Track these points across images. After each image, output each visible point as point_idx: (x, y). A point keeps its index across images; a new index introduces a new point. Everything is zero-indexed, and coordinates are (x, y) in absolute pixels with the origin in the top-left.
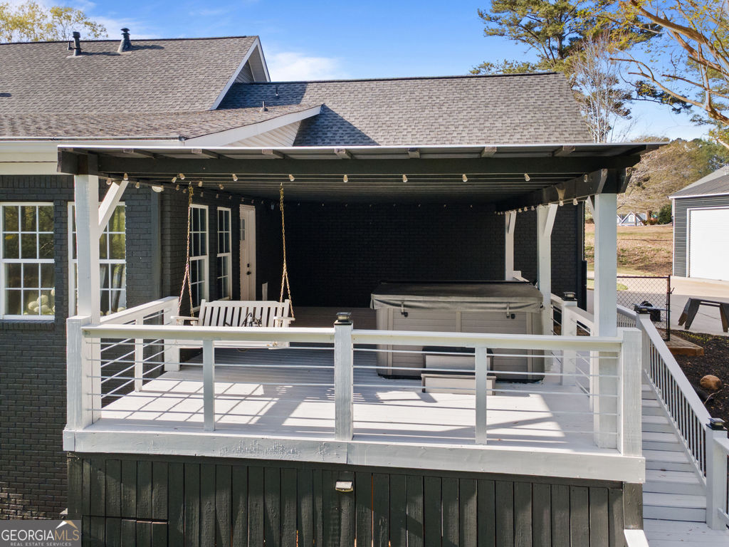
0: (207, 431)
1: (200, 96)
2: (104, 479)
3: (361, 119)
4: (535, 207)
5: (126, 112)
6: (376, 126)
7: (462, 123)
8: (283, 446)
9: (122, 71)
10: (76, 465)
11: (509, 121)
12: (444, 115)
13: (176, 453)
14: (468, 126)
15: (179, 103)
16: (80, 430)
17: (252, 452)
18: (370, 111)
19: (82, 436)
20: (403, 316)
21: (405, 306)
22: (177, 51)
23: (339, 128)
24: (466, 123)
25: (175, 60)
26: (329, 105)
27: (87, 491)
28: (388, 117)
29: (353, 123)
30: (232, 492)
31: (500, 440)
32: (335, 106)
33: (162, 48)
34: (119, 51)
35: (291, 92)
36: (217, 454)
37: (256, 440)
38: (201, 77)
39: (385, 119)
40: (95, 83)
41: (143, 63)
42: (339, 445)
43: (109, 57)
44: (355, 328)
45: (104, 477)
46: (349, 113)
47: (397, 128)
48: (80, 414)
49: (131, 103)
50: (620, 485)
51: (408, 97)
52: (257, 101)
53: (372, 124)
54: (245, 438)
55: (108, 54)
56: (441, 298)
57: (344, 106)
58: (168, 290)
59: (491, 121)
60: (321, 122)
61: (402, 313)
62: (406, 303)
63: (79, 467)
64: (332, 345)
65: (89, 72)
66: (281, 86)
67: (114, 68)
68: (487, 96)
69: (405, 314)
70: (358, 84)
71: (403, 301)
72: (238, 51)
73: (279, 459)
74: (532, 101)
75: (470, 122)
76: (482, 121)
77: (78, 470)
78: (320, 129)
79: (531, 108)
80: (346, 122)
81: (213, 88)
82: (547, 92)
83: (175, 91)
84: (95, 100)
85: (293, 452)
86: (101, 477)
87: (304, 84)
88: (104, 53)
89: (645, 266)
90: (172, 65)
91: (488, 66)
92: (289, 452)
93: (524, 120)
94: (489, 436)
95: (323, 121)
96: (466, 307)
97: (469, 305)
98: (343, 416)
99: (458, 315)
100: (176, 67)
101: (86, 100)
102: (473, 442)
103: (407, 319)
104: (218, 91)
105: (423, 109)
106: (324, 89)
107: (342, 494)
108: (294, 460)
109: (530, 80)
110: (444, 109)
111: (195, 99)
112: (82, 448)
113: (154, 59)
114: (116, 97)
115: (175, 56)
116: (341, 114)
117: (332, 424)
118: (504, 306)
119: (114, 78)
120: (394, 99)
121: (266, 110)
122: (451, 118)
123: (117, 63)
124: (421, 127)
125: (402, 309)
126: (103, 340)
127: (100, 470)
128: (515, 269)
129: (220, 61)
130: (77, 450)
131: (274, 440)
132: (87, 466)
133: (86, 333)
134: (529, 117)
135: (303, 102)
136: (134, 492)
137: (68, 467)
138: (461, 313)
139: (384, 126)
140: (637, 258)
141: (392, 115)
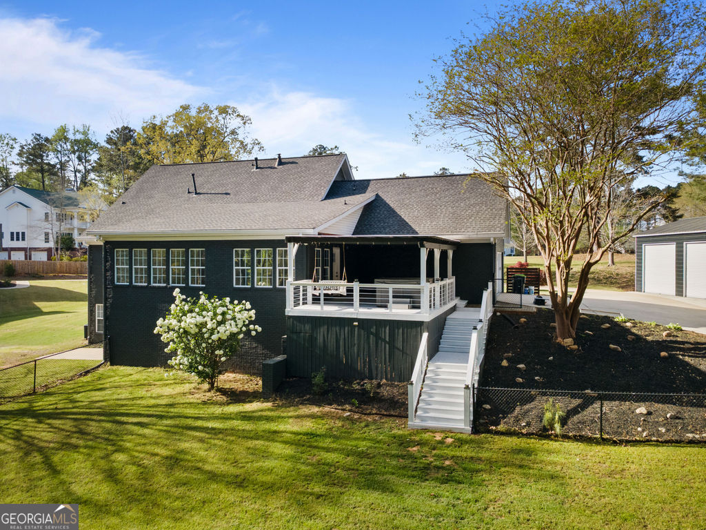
1: (316, 193)
9: (279, 179)
13: (313, 315)
17: (333, 315)
19: (289, 312)
23: (383, 207)
25: (304, 171)
30: (328, 326)
32: (382, 194)
33: (298, 163)
34: (276, 165)
35: (362, 186)
36: (324, 316)
38: (317, 181)
39: (407, 202)
40: (267, 186)
41: (289, 173)
42: (355, 313)
43: (271, 170)
49: (285, 197)
50: (423, 322)
57: (387, 194)
65: (263, 179)
66: (357, 182)
72: (335, 164)
73: (340, 317)
74: (484, 190)
81: (323, 188)
83: (305, 190)
84: (268, 196)
87: (369, 181)
88: (269, 168)
95: (376, 204)
100: (304, 175)
101: (264, 196)
106: (379, 184)
107: (355, 326)
108: (343, 317)
113: (293, 170)
114: (277, 194)
115: (304, 168)
116: (385, 199)
119: (275, 183)
120: (413, 190)
123: (276, 174)
129: (326, 171)
130: (289, 315)
132: (291, 318)
135: (367, 192)
136: (303, 326)
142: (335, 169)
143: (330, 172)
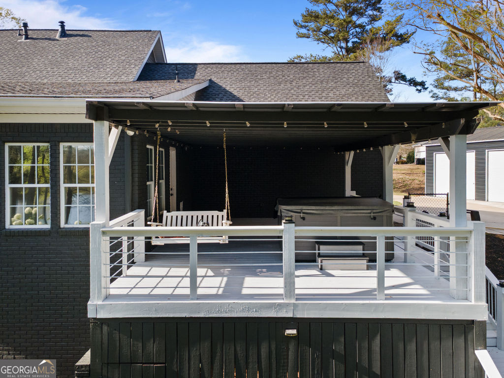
0: (192, 299)
1: (124, 71)
2: (118, 337)
3: (238, 89)
4: (382, 147)
5: (70, 81)
6: (249, 94)
7: (307, 93)
8: (249, 307)
9: (62, 52)
10: (97, 328)
11: (338, 93)
12: (294, 88)
13: (171, 316)
14: (311, 95)
15: (109, 76)
16: (100, 302)
17: (226, 313)
18: (243, 84)
19: (102, 306)
20: (302, 219)
21: (303, 213)
22: (102, 39)
23: (224, 95)
24: (310, 94)
25: (101, 46)
26: (214, 79)
27: (105, 345)
28: (257, 89)
29: (233, 92)
30: (212, 342)
31: (390, 297)
32: (218, 80)
33: (90, 36)
34: (57, 37)
35: (187, 71)
36: (202, 315)
37: (229, 304)
38: (123, 58)
39: (255, 90)
40: (43, 60)
41: (78, 47)
42: (287, 305)
43: (50, 42)
44: (295, 226)
45: (118, 335)
46: (229, 85)
47: (263, 96)
48: (100, 291)
49: (73, 75)
50: (472, 322)
51: (268, 76)
52: (163, 76)
53: (246, 93)
54: (222, 303)
55: (50, 39)
56: (327, 207)
57: (225, 81)
58: (136, 204)
59: (326, 92)
60: (211, 91)
61: (301, 218)
62: (304, 211)
63: (99, 329)
64: (281, 237)
65: (36, 52)
66: (178, 66)
67: (56, 49)
68: (321, 76)
69: (303, 218)
70: (233, 66)
71: (302, 210)
72: (147, 40)
73: (246, 316)
74: (351, 80)
75: (312, 93)
76: (320, 92)
77: (99, 331)
78: (211, 96)
79: (351, 85)
80: (228, 91)
81: (133, 66)
82: (360, 74)
83: (105, 67)
84: (45, 72)
85: (256, 311)
86: (116, 335)
87: (195, 65)
88: (46, 39)
89: (407, 190)
90: (100, 49)
91: (300, 57)
92: (253, 311)
93: (348, 92)
94: (386, 295)
95: (212, 90)
96: (344, 213)
97: (346, 211)
98: (290, 286)
99: (339, 218)
100: (103, 50)
101: (38, 72)
102: (376, 299)
103: (304, 222)
104: (137, 68)
105: (280, 84)
106: (209, 69)
107: (290, 337)
108: (256, 316)
109: (348, 66)
110: (294, 84)
111: (121, 73)
112: (102, 315)
113: (85, 44)
114: (60, 71)
115: (101, 43)
116: (224, 86)
117: (282, 291)
118: (369, 211)
119: (56, 57)
120: (259, 77)
121: (179, 81)
122: (300, 90)
123: (57, 46)
124: (280, 96)
125: (302, 215)
126: (111, 238)
127: (115, 330)
128: (352, 190)
129: (135, 47)
130: (98, 317)
131: (242, 303)
132: (105, 328)
133: (104, 233)
134: (350, 90)
135: (196, 77)
136: (140, 345)
137: (91, 329)
138: (341, 217)
139: (255, 94)
140: (402, 185)
141: (259, 87)
142: (148, 46)
143: (141, 48)
